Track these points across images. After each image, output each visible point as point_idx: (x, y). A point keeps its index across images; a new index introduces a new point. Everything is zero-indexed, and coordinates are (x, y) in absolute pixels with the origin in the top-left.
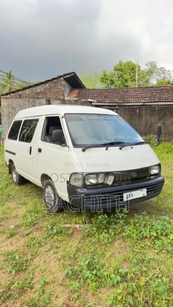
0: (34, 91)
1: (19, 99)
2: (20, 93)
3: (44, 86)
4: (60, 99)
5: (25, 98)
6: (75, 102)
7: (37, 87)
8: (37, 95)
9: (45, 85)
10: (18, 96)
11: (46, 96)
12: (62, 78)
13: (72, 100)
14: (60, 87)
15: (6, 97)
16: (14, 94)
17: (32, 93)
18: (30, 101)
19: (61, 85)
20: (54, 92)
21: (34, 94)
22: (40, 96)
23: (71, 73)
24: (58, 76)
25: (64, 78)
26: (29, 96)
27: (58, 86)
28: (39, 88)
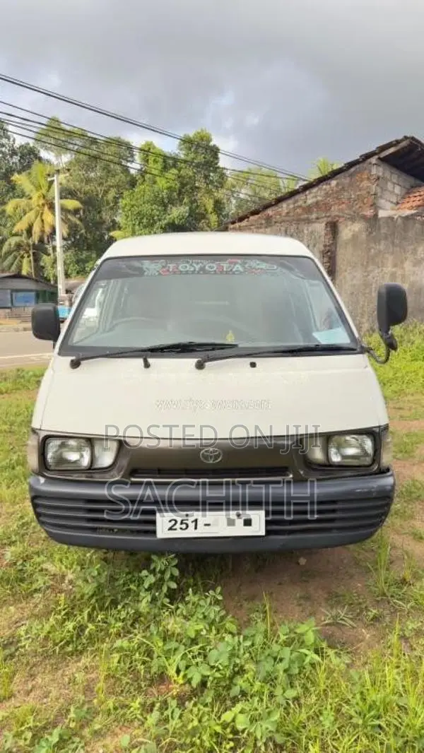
0: (300, 203)
1: (266, 227)
2: (270, 212)
3: (324, 187)
4: (364, 218)
5: (279, 225)
6: (404, 223)
7: (307, 192)
8: (307, 213)
9: (327, 184)
10: (263, 222)
11: (328, 214)
12: (374, 160)
13: (396, 217)
14: (365, 184)
15: (240, 226)
16: (257, 216)
17: (295, 209)
18: (288, 231)
19: (368, 179)
20: (349, 199)
21: (299, 211)
22: (314, 216)
23: (398, 142)
24: (361, 156)
25: (379, 158)
26: (287, 218)
27: (361, 181)
28: (312, 195)
